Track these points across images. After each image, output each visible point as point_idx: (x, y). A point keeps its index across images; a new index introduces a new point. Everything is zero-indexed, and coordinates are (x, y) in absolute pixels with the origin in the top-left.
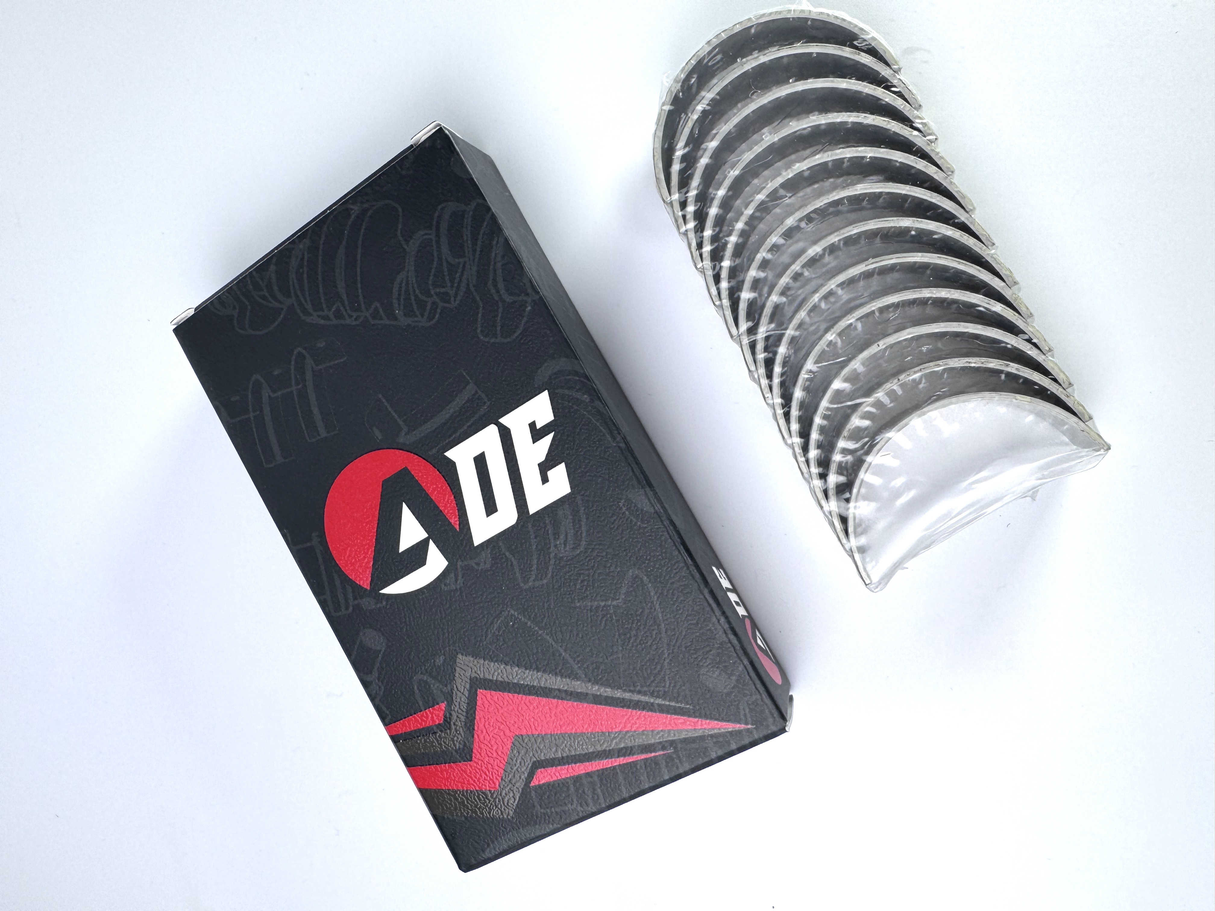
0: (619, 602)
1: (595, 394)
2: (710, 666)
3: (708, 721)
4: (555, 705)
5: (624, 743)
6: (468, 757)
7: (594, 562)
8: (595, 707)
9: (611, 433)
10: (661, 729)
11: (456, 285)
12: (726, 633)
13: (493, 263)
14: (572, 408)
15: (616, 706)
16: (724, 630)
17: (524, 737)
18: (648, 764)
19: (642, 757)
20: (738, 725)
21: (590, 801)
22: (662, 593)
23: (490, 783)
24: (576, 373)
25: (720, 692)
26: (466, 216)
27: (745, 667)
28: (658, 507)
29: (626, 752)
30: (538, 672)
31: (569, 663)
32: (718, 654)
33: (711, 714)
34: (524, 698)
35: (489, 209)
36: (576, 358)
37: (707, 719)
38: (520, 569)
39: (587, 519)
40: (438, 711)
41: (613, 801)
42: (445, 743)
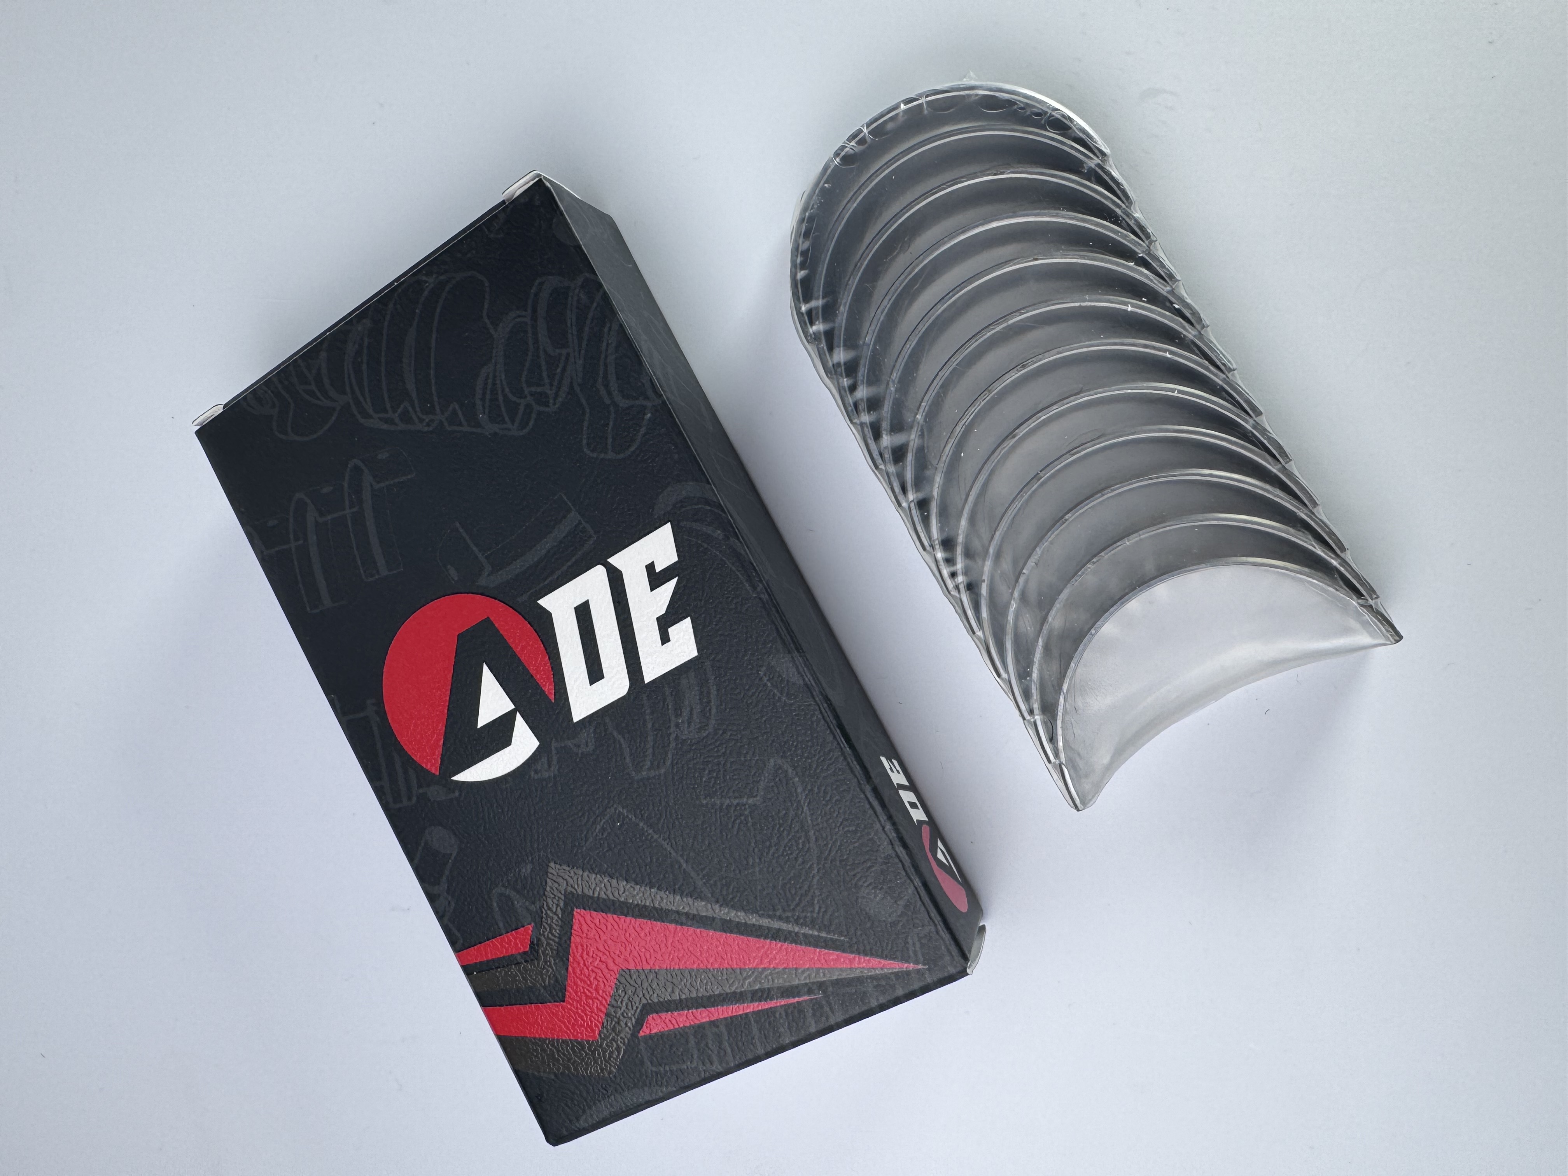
0: (757, 800)
1: (730, 530)
2: (871, 888)
3: (867, 958)
4: (673, 931)
5: (760, 983)
6: (561, 997)
7: (726, 748)
8: (724, 935)
9: (750, 579)
10: (807, 966)
11: (555, 383)
12: (892, 845)
13: (603, 356)
14: (702, 546)
15: (750, 934)
16: (890, 841)
17: (633, 971)
18: (790, 1011)
19: (783, 1003)
20: (906, 965)
21: (715, 1058)
22: (811, 790)
23: (587, 1030)
24: (707, 502)
25: (884, 921)
26: (571, 294)
27: (916, 888)
28: (809, 678)
29: (762, 996)
30: (651, 888)
31: (692, 878)
32: (882, 872)
33: (871, 950)
34: (633, 922)
35: (601, 285)
36: (709, 483)
37: (866, 955)
38: (631, 754)
39: (718, 690)
40: (523, 935)
41: (744, 1059)
42: (530, 976)
